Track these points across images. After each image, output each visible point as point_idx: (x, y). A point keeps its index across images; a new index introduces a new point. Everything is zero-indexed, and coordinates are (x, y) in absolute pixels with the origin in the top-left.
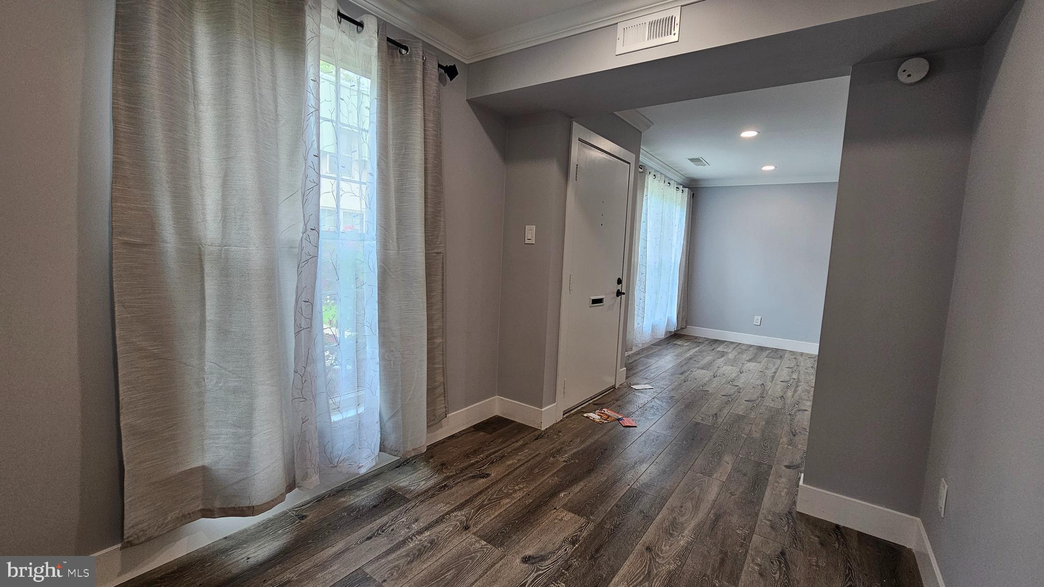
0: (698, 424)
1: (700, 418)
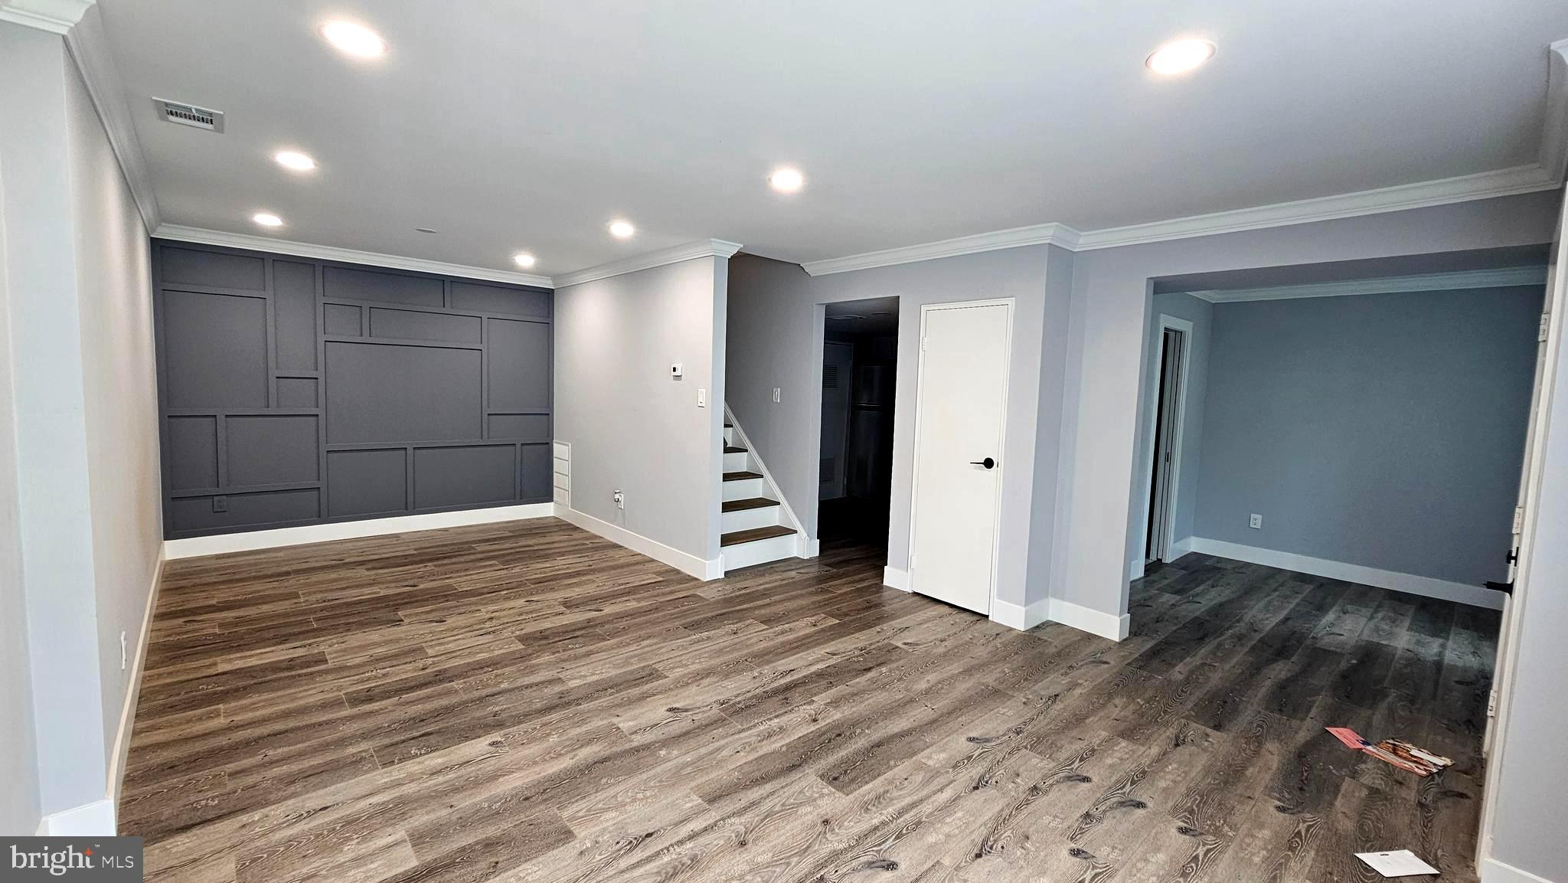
0: (1217, 727)
1: (1211, 740)
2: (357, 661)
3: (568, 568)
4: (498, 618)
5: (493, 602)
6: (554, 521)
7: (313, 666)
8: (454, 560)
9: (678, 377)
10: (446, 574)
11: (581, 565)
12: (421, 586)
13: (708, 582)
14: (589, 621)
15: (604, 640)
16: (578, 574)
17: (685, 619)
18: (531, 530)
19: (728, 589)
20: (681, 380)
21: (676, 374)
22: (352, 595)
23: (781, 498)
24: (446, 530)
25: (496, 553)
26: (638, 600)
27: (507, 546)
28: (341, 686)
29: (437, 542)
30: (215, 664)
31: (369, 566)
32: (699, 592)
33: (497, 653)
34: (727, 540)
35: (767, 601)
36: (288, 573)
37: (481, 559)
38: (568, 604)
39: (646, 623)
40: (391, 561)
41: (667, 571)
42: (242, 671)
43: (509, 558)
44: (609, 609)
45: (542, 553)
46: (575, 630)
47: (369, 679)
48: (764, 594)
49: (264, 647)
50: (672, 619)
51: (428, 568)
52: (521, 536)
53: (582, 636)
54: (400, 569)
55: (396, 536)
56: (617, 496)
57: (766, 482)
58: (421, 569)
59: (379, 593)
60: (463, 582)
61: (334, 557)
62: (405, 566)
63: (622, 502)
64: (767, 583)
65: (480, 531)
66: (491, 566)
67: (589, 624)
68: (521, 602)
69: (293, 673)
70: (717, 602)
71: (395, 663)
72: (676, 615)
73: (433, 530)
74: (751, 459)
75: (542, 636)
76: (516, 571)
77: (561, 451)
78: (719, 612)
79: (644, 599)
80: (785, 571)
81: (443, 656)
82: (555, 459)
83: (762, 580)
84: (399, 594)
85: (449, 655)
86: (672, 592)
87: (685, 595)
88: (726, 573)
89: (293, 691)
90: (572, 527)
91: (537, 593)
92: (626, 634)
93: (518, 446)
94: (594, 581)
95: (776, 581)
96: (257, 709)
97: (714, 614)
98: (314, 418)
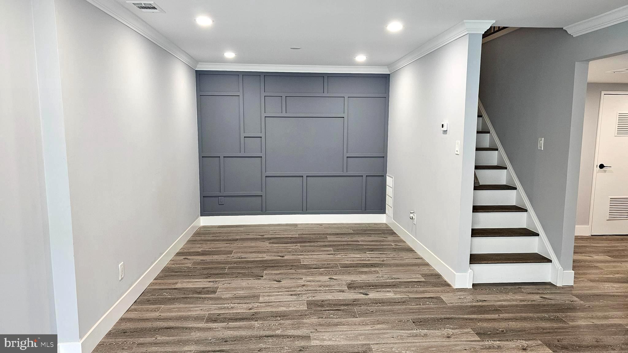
2: (228, 296)
3: (369, 260)
4: (307, 286)
5: (312, 274)
6: (384, 226)
7: (209, 294)
8: (312, 244)
9: (445, 132)
10: (302, 252)
11: (377, 259)
12: (286, 258)
13: (457, 289)
14: (355, 300)
15: (354, 317)
16: (372, 265)
17: (419, 315)
18: (365, 230)
19: (468, 300)
20: (446, 134)
21: (445, 129)
22: (252, 257)
23: (540, 230)
24: (321, 225)
25: (335, 243)
26: (396, 293)
27: (346, 239)
28: (211, 308)
29: (312, 232)
30: (176, 283)
31: (271, 241)
32: (444, 297)
33: (291, 309)
34: (475, 259)
35: (496, 316)
36: (237, 240)
37: (326, 246)
38: (351, 286)
39: (389, 311)
40: (283, 240)
41: (432, 275)
42: (183, 290)
43: (341, 247)
44: (373, 295)
45: (361, 247)
46: (342, 305)
47: (224, 308)
48: (496, 310)
49: (200, 278)
50: (411, 312)
51: (297, 247)
52: (357, 234)
53: (343, 310)
54: (284, 245)
55: (296, 225)
56: (412, 215)
57: (529, 217)
58: (292, 247)
59: (265, 257)
60: (306, 259)
61: (259, 234)
62: (287, 244)
63: (415, 219)
64: (504, 301)
65: (338, 228)
66: (328, 251)
67: (354, 303)
68: (326, 278)
69: (200, 296)
70: (453, 308)
71: (241, 302)
72: (414, 311)
73: (315, 224)
74: (519, 196)
75: (321, 304)
76: (339, 256)
77: (389, 181)
78: (448, 316)
79: (401, 292)
80: (530, 293)
81: (264, 304)
82: (387, 186)
83: (504, 297)
84: (273, 260)
85: (267, 304)
86: (423, 292)
87: (432, 296)
88: (474, 285)
89: (191, 306)
90: (392, 232)
91: (339, 274)
92: (371, 316)
93: (364, 177)
94: (378, 272)
95: (516, 300)
96: (172, 312)
97: (443, 316)
98: (260, 159)
